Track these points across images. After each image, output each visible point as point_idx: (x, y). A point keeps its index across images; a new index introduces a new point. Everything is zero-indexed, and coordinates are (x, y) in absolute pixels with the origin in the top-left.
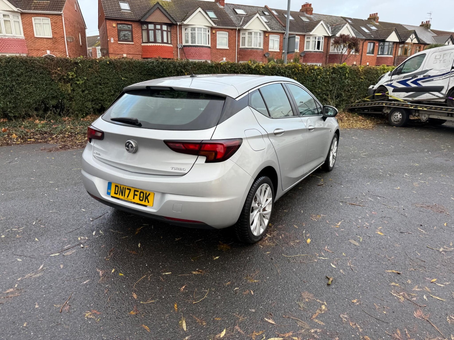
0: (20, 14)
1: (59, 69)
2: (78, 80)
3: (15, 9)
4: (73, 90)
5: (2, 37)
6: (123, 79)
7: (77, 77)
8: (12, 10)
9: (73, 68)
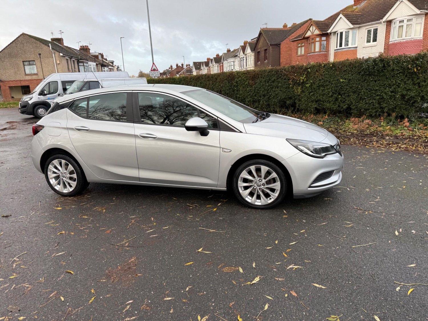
0: (424, 15)
1: (296, 74)
2: (307, 83)
3: (418, 12)
4: (303, 91)
5: (401, 41)
6: (341, 80)
7: (307, 80)
8: (416, 13)
9: (304, 74)
